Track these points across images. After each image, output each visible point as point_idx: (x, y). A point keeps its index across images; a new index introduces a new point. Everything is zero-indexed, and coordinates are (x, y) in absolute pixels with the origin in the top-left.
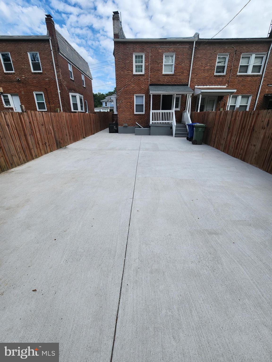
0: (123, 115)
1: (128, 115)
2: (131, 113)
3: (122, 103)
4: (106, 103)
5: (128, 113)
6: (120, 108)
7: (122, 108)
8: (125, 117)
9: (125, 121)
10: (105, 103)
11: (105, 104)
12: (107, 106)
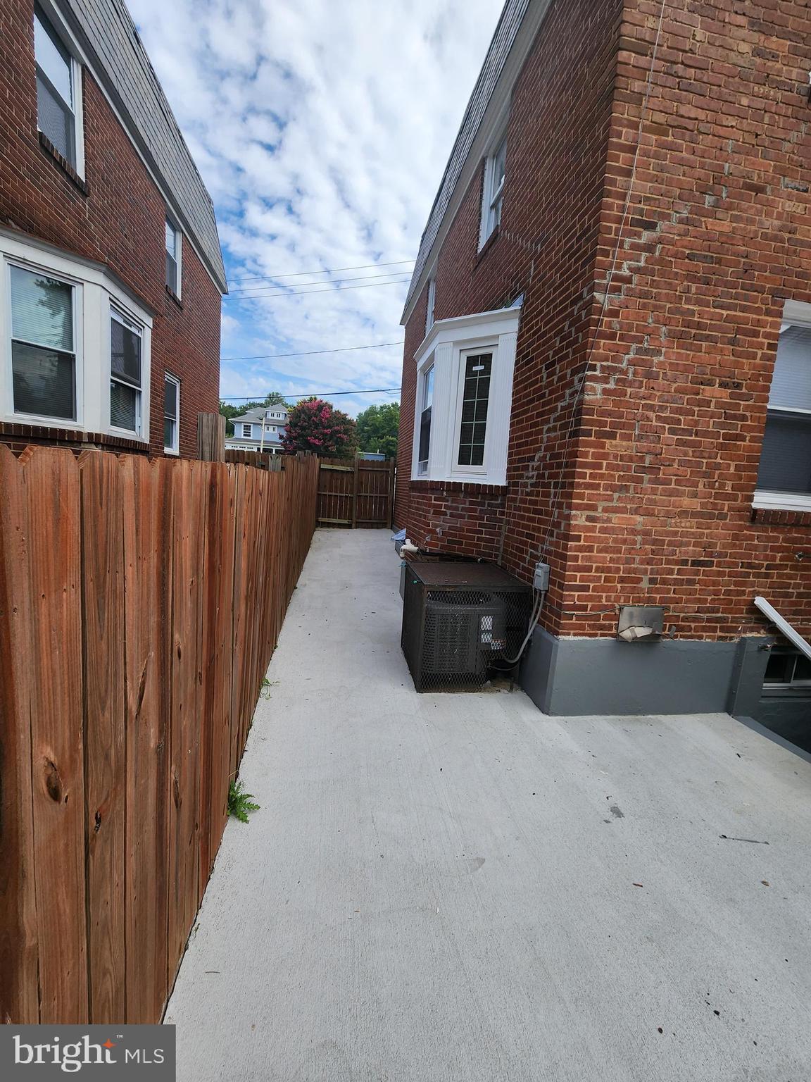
0: (636, 511)
1: (684, 514)
2: (727, 497)
3: (650, 376)
4: (247, 428)
5: (695, 495)
6: (612, 436)
7: (639, 438)
8: (646, 533)
9: (645, 584)
10: (245, 426)
11: (243, 431)
12: (250, 436)
